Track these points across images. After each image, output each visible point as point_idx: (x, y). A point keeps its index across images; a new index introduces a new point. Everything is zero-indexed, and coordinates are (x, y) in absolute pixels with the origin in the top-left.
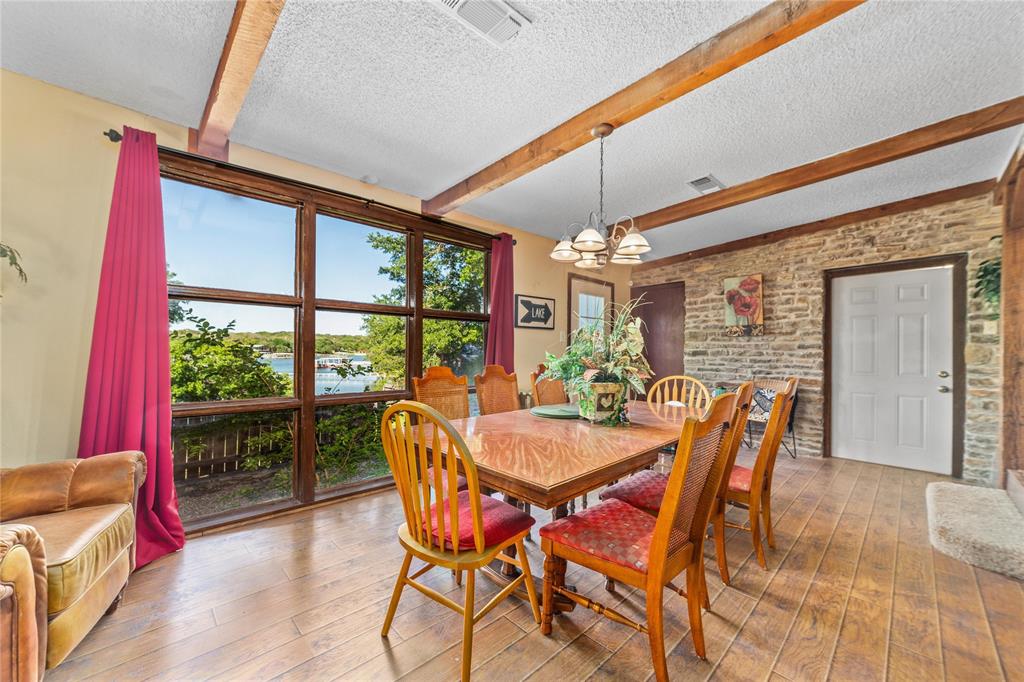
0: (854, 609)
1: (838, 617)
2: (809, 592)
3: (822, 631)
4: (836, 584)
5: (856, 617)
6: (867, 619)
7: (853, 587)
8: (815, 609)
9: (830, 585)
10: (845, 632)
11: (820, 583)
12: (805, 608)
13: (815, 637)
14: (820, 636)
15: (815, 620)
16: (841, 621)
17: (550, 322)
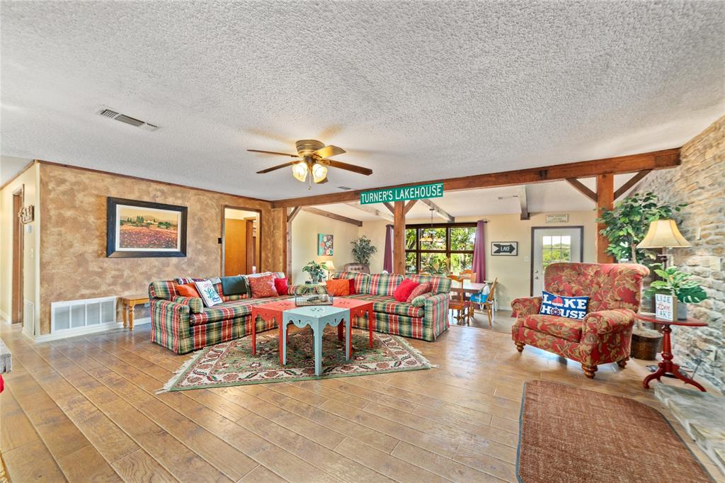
17: (514, 252)
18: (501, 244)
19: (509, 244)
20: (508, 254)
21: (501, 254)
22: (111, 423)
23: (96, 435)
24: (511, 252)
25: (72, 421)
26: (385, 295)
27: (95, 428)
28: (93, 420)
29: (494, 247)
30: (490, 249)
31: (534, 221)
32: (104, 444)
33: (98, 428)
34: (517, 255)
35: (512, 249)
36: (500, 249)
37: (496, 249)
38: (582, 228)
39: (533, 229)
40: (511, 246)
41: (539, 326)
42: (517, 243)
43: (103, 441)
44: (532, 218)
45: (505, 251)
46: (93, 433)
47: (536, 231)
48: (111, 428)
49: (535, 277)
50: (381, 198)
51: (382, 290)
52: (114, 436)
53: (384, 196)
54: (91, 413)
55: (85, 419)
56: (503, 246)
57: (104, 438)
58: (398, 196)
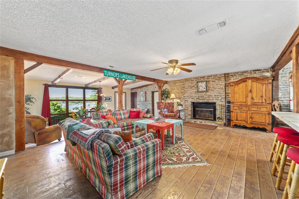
17: (110, 100)
19: (109, 97)
22: (235, 168)
23: (243, 168)
25: (245, 180)
26: (124, 118)
27: (241, 170)
28: (239, 174)
32: (243, 164)
33: (240, 170)
35: (110, 99)
37: (105, 99)
38: (126, 93)
40: (109, 98)
41: (168, 116)
42: (111, 97)
43: (242, 165)
44: (115, 89)
45: (108, 100)
46: (243, 169)
47: (116, 93)
48: (237, 166)
50: (115, 75)
51: (123, 117)
52: (239, 164)
53: (116, 75)
54: (236, 177)
55: (240, 176)
56: (107, 98)
57: (242, 166)
58: (122, 77)
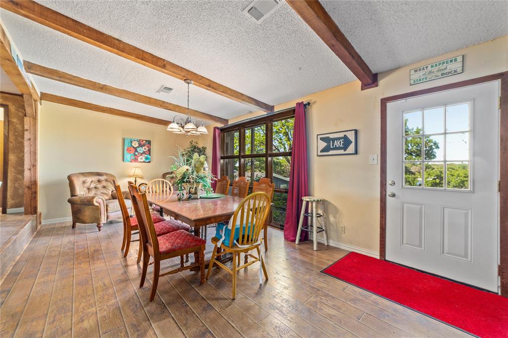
0: (92, 301)
1: (97, 292)
2: (115, 293)
3: (100, 283)
4: (105, 307)
5: (89, 298)
6: (84, 300)
7: (97, 313)
8: (107, 288)
9: (108, 304)
10: (92, 289)
11: (113, 301)
12: (111, 286)
13: (101, 280)
14: (100, 281)
15: (105, 285)
16: (95, 292)
17: (351, 148)
18: (331, 136)
19: (342, 135)
20: (342, 152)
21: (331, 152)
24: (345, 148)
29: (320, 141)
30: (316, 145)
31: (385, 88)
34: (356, 153)
35: (347, 142)
36: (330, 144)
37: (323, 145)
39: (384, 102)
40: (345, 138)
42: (356, 131)
44: (382, 82)
45: (336, 148)
47: (389, 105)
49: (388, 193)
56: (334, 140)
